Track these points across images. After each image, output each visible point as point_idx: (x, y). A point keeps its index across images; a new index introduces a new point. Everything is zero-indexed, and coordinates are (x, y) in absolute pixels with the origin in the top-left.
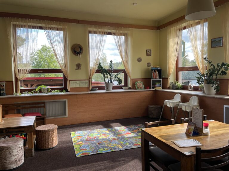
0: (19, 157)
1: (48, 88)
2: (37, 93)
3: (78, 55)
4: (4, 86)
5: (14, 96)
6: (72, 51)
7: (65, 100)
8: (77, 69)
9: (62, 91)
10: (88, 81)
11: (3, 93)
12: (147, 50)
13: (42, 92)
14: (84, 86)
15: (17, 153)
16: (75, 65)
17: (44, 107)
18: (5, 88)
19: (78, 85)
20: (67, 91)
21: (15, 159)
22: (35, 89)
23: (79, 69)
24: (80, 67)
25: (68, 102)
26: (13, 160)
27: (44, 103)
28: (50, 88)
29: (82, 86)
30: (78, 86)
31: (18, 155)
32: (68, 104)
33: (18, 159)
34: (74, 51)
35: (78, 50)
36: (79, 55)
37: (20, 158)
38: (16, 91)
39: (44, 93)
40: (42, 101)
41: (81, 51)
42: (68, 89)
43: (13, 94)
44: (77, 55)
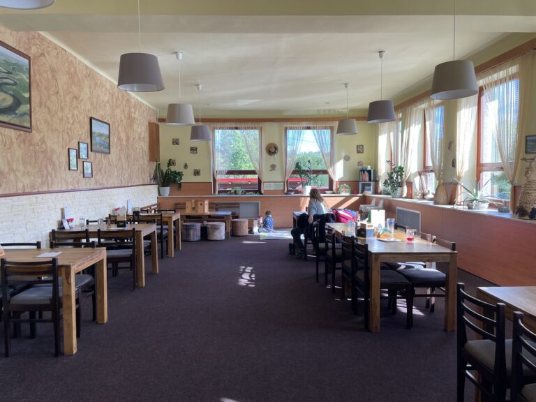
0: (222, 235)
1: (242, 190)
2: (232, 194)
3: (273, 155)
6: (267, 151)
7: (258, 202)
8: (272, 171)
9: (256, 193)
10: (283, 183)
12: (357, 146)
14: (279, 189)
16: (270, 166)
19: (272, 187)
20: (261, 194)
24: (275, 168)
25: (261, 204)
27: (238, 204)
28: (245, 190)
29: (276, 189)
30: (272, 189)
32: (261, 206)
34: (269, 151)
35: (273, 150)
38: (214, 192)
39: (239, 194)
40: (237, 202)
41: (275, 150)
42: (261, 191)
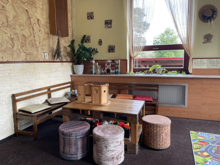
0: (117, 154)
1: (163, 69)
2: (150, 73)
3: (209, 20)
4: (118, 64)
5: (128, 75)
6: (199, 17)
7: (184, 84)
8: (206, 43)
9: (181, 73)
11: (118, 71)
13: (156, 73)
14: (215, 67)
15: (114, 149)
16: (203, 37)
17: (157, 90)
18: (119, 66)
19: (205, 65)
20: (188, 73)
21: (112, 155)
22: (148, 69)
23: (208, 42)
24: (210, 39)
25: (188, 88)
26: (109, 156)
27: (157, 86)
28: (166, 69)
29: (211, 67)
30: (205, 67)
31: (116, 152)
32: (188, 90)
33: (115, 156)
34: (202, 16)
35: (209, 14)
36: (211, 21)
37: (119, 155)
39: (159, 74)
40: (155, 83)
41: (213, 14)
42: (189, 70)
43: (126, 74)
44: (207, 22)
